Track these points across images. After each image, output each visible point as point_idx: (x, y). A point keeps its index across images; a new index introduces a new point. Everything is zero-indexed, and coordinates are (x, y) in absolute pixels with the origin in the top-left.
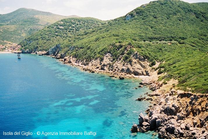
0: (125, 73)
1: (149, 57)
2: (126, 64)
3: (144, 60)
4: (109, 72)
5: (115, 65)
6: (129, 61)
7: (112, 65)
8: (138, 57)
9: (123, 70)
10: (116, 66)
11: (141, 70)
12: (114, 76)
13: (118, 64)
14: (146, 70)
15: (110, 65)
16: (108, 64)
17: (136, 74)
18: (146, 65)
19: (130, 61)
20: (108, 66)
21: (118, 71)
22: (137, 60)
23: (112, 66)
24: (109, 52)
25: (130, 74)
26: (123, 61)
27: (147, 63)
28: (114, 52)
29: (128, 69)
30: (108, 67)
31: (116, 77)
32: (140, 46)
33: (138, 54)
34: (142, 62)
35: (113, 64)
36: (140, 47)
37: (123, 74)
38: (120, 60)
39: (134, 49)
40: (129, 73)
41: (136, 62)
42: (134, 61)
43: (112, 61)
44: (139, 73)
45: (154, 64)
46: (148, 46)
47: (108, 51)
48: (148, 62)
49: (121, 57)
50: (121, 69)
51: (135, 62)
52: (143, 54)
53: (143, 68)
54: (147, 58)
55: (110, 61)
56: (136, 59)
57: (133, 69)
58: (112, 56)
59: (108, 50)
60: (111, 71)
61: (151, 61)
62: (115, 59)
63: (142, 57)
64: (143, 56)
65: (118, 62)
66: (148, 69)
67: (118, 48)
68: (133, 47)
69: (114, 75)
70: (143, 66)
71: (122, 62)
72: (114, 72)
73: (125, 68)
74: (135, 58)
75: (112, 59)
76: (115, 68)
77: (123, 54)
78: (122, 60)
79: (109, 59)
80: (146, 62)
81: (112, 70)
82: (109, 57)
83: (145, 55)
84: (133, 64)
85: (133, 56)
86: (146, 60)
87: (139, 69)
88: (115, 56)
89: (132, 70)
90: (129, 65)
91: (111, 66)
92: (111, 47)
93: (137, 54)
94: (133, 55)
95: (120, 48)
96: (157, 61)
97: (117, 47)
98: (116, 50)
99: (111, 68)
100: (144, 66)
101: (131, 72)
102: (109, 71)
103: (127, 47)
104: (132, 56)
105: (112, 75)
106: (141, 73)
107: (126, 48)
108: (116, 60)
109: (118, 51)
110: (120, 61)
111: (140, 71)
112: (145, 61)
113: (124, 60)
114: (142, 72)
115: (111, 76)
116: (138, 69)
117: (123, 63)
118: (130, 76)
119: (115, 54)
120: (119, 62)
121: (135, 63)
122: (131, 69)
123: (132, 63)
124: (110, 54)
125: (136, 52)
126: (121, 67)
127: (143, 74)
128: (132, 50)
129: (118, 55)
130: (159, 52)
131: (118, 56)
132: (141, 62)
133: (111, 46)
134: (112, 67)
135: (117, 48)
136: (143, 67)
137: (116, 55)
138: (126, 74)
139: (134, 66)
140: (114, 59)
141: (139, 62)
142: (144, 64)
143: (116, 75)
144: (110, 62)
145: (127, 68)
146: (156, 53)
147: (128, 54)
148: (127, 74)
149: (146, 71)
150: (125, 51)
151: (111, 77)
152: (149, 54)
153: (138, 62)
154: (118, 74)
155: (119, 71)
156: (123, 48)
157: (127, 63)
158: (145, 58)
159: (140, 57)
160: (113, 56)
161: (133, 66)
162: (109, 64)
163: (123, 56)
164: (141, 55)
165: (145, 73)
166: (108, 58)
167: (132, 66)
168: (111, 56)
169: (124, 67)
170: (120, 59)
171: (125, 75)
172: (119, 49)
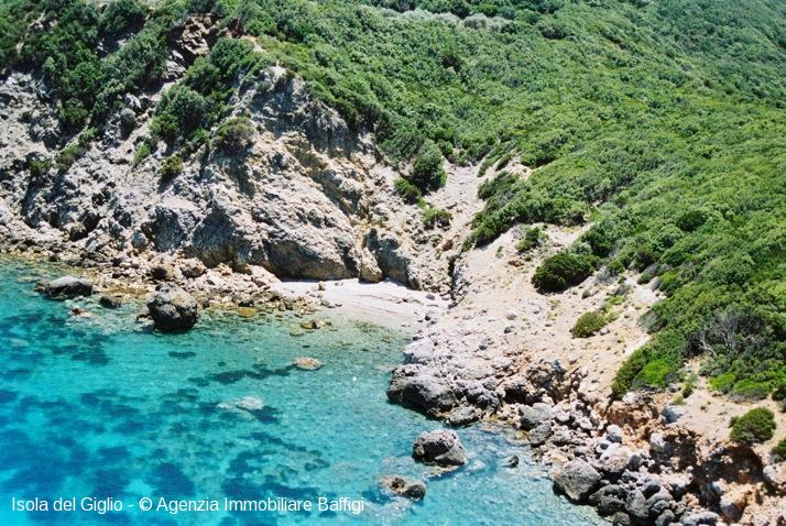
0: (188, 253)
1: (385, 118)
2: (189, 169)
3: (346, 141)
4: (29, 243)
5: (83, 174)
6: (220, 146)
7: (53, 171)
8: (300, 118)
9: (162, 229)
10: (97, 188)
11: (332, 233)
12: (86, 290)
13: (114, 173)
14: (380, 231)
15: (35, 173)
16: (18, 166)
17: (293, 262)
18: (370, 183)
19: (233, 151)
20: (21, 179)
21: (115, 233)
22: (285, 137)
23: (59, 180)
24: (24, 65)
25: (237, 269)
26: (162, 146)
27: (376, 175)
28: (72, 63)
29: (219, 220)
30: (20, 194)
31: (106, 303)
32: (295, 24)
33: (298, 86)
34: (332, 155)
35: (65, 164)
36: (297, 36)
37: (171, 261)
38: (125, 136)
39: (257, 47)
40: (229, 259)
41: (287, 156)
42: (266, 144)
43: (50, 142)
44: (314, 257)
45: (437, 184)
46: (356, 32)
47: (12, 54)
48: (379, 159)
49: (139, 111)
50: (143, 218)
51: (279, 157)
52: (337, 88)
53: (346, 211)
54: (371, 130)
55: (34, 138)
56: (277, 129)
57: (256, 218)
58: (55, 91)
59: (19, 46)
60: (48, 234)
61: (408, 149)
62: (80, 125)
63: (336, 119)
64: (343, 112)
65: (112, 150)
66: (396, 222)
67: (102, 33)
68: (232, 25)
69: (86, 279)
70: (346, 195)
71: (153, 149)
72: (76, 236)
73: (190, 206)
74: (270, 126)
75: (55, 123)
76: (87, 201)
77: (150, 83)
78: (144, 131)
79: (26, 118)
80: (369, 160)
81: (55, 222)
82: (28, 105)
83: (357, 103)
84: (257, 175)
85: (257, 104)
86: (367, 139)
87: (317, 222)
88: (81, 97)
89: (255, 234)
90: (221, 186)
91: (43, 184)
92: (46, 23)
93: (283, 85)
94: (252, 92)
95: (122, 34)
96: (447, 154)
97: (93, 21)
98: (91, 45)
99: (49, 199)
100: (355, 196)
101: (244, 245)
102: (32, 223)
103: (181, 29)
104: (241, 103)
105: (69, 279)
106: (337, 258)
107: (171, 38)
108: (86, 132)
109: (101, 55)
110: (128, 144)
111: (321, 243)
112: (358, 155)
113: (164, 134)
114: (345, 250)
115: (59, 290)
116: (302, 219)
117: (155, 162)
118: (237, 282)
119: (83, 84)
120: (116, 153)
121: (277, 163)
122: (244, 222)
123: (253, 166)
124: (36, 77)
125: (279, 72)
126: (140, 195)
127: (351, 269)
128: (242, 52)
129: (107, 90)
130: (445, 81)
131: (111, 98)
132: (324, 157)
133: (42, 17)
134: (57, 191)
135: (93, 32)
136: (343, 207)
137: (92, 93)
138: (194, 262)
139: (271, 197)
140: (69, 128)
141: (309, 161)
142: (353, 175)
143: (106, 277)
144: (40, 148)
145: (201, 211)
146: (421, 87)
147: (202, 83)
148: (212, 264)
149: (371, 241)
150: (170, 64)
151: (54, 294)
152: (382, 94)
153: (298, 155)
154: (116, 262)
155: (127, 233)
156: (148, 35)
157: (204, 160)
158: (354, 129)
159: (315, 111)
160: (65, 98)
161: (258, 196)
162: (26, 165)
163: (156, 98)
164: (326, 102)
165: (368, 260)
166: (17, 113)
167: (247, 189)
168: (44, 100)
169: (174, 203)
170: (128, 127)
171: (191, 274)
172: (110, 37)
